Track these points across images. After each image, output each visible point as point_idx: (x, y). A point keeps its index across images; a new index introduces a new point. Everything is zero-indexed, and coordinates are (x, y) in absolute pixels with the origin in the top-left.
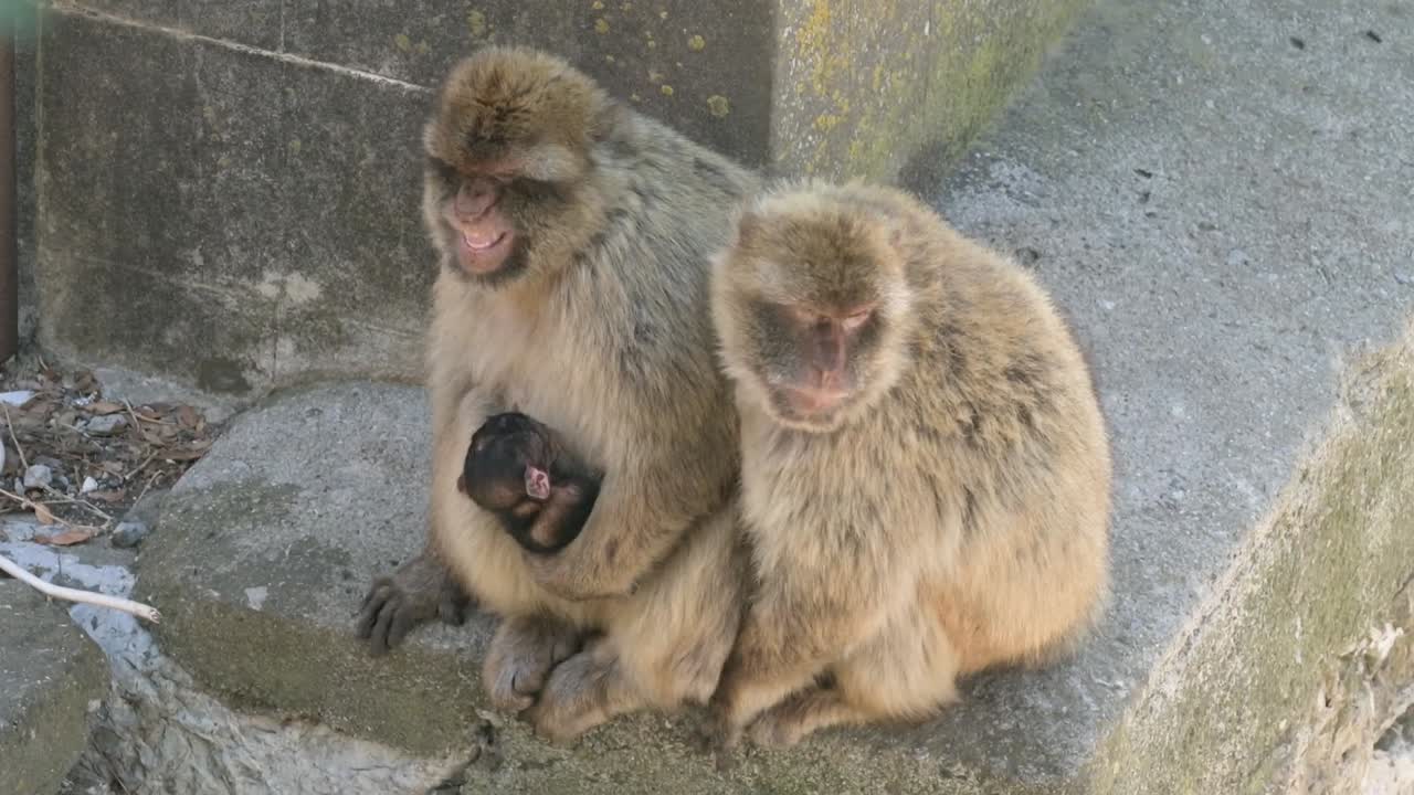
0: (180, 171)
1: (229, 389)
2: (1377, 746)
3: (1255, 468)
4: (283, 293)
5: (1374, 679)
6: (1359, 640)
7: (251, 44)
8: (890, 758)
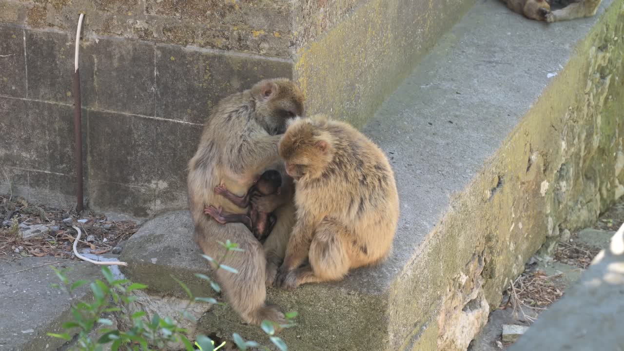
0: (128, 154)
1: (143, 216)
2: (463, 310)
3: (428, 219)
4: (157, 187)
5: (461, 291)
6: (458, 274)
7: (147, 115)
8: (333, 291)
